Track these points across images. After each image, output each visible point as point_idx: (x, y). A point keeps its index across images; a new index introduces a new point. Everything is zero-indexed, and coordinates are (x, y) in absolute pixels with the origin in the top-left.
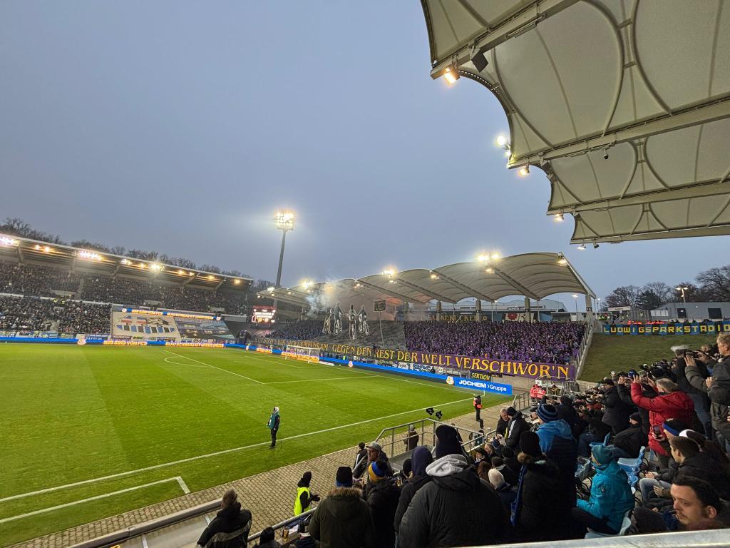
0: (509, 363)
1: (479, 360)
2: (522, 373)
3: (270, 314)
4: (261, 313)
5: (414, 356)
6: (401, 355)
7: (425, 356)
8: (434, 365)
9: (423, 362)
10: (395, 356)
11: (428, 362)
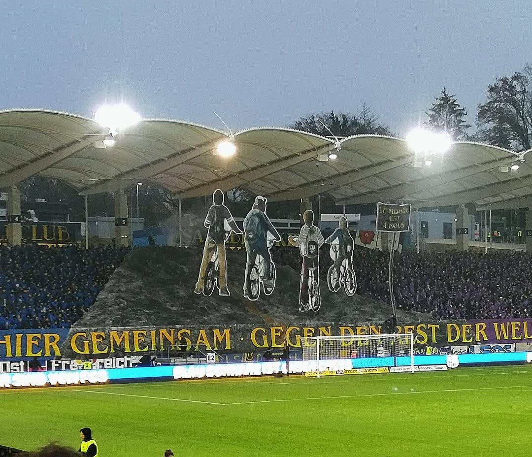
5: (480, 330)
6: (454, 331)
7: (499, 326)
8: (515, 342)
9: (498, 338)
10: (441, 336)
11: (506, 337)
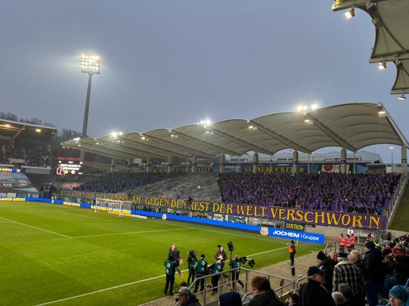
0: (323, 213)
1: (293, 211)
2: (336, 223)
3: (77, 166)
4: (66, 165)
5: (230, 208)
6: (216, 207)
7: (240, 207)
8: (248, 216)
9: (238, 213)
10: (211, 208)
11: (243, 213)
